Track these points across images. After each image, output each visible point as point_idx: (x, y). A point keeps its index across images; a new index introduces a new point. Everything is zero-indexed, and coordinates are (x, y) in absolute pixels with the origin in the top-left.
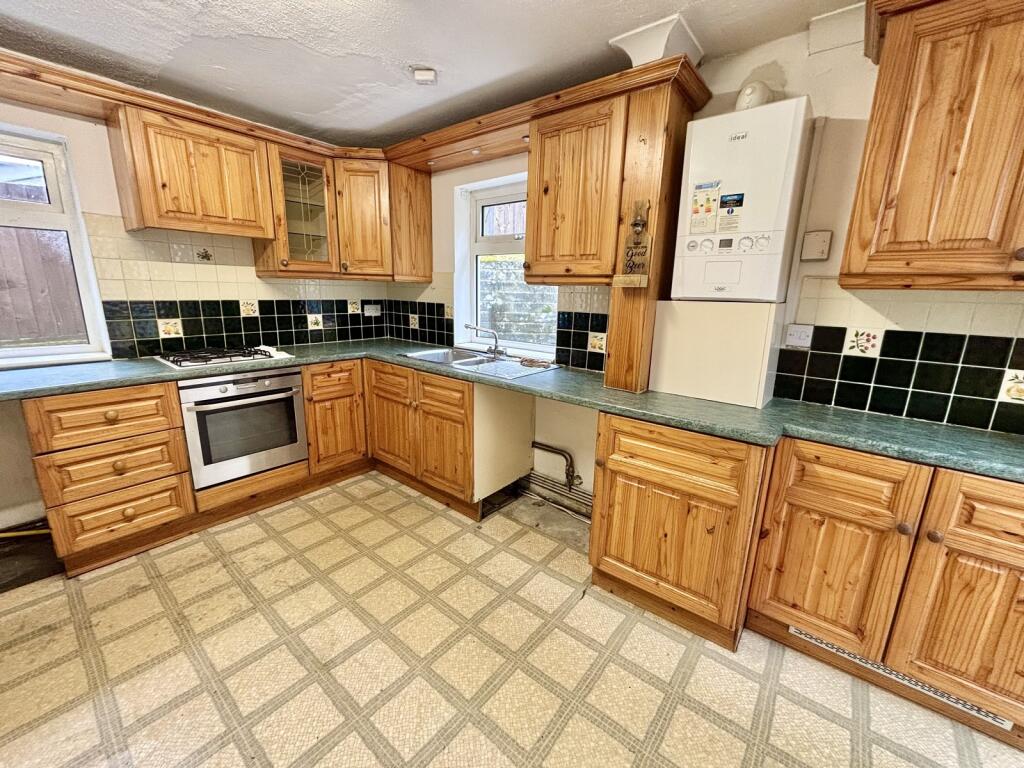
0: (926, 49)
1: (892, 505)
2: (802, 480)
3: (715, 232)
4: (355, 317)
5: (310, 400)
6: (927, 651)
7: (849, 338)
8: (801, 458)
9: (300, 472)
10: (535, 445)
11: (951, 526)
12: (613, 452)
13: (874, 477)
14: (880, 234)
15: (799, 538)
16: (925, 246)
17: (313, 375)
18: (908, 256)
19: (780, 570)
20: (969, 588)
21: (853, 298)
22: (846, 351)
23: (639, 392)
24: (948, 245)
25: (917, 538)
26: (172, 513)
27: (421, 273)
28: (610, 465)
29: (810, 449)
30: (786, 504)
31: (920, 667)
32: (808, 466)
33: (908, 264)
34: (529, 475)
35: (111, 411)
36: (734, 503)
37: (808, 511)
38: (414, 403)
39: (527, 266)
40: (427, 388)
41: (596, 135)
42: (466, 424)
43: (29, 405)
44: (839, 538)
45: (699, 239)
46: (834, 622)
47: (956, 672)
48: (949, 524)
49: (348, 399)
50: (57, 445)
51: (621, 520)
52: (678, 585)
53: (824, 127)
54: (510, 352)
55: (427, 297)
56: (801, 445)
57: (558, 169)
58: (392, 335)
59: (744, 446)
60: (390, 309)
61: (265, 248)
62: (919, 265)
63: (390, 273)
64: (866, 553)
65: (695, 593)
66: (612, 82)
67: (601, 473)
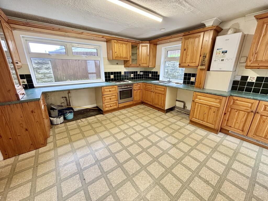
0: (265, 25)
1: (251, 108)
2: (234, 104)
3: (220, 58)
4: (139, 74)
5: (134, 90)
6: (255, 134)
7: (249, 78)
8: (234, 100)
9: (131, 103)
10: (177, 100)
11: (262, 111)
12: (196, 99)
13: (248, 103)
14: (253, 59)
15: (232, 114)
16: (262, 61)
17: (135, 85)
18: (259, 63)
19: (228, 120)
20: (264, 122)
21: (251, 70)
22: (248, 81)
23: (202, 88)
24: (266, 61)
25: (255, 113)
26: (116, 107)
27: (153, 65)
28: (195, 101)
29: (235, 98)
30: (230, 108)
31: (254, 136)
32: (235, 101)
33: (258, 64)
34: (175, 107)
35: (110, 89)
36: (219, 107)
37: (234, 109)
38: (154, 91)
39: (180, 64)
40: (156, 88)
41: (197, 39)
42: (165, 95)
43: (102, 87)
44: (240, 113)
45: (217, 59)
46: (238, 129)
47: (261, 137)
48: (261, 110)
49: (139, 90)
50: (105, 94)
51: (196, 111)
52: (207, 122)
53: (247, 36)
54: (172, 81)
55: (154, 70)
56: (234, 97)
57: (188, 46)
58: (145, 78)
59: (222, 97)
60: (145, 73)
61: (127, 62)
62: (260, 65)
63: (148, 66)
64: (245, 117)
65: (210, 123)
66: (201, 30)
67: (193, 103)
